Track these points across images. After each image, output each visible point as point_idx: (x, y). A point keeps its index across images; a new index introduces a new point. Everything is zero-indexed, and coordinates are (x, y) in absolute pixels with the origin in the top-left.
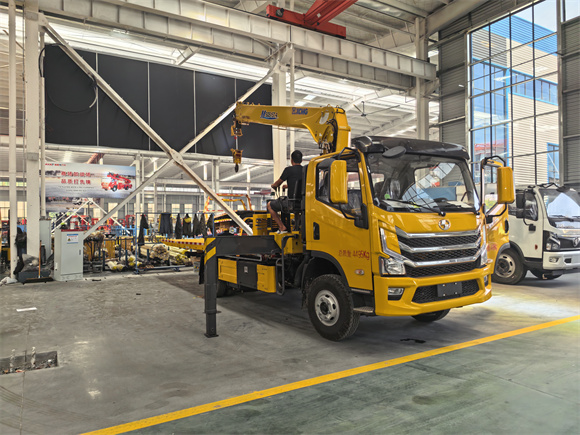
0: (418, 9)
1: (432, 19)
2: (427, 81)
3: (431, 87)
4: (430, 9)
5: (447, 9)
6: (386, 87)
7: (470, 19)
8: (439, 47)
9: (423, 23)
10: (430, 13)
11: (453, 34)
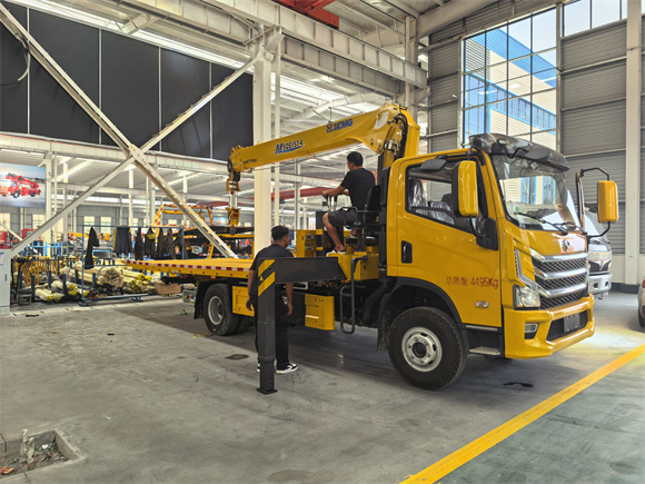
0: (410, 7)
1: (423, 20)
2: (416, 88)
3: (421, 94)
4: (422, 9)
5: (439, 11)
6: (372, 90)
7: (464, 24)
8: (429, 53)
9: (414, 23)
10: (422, 14)
11: (446, 38)
